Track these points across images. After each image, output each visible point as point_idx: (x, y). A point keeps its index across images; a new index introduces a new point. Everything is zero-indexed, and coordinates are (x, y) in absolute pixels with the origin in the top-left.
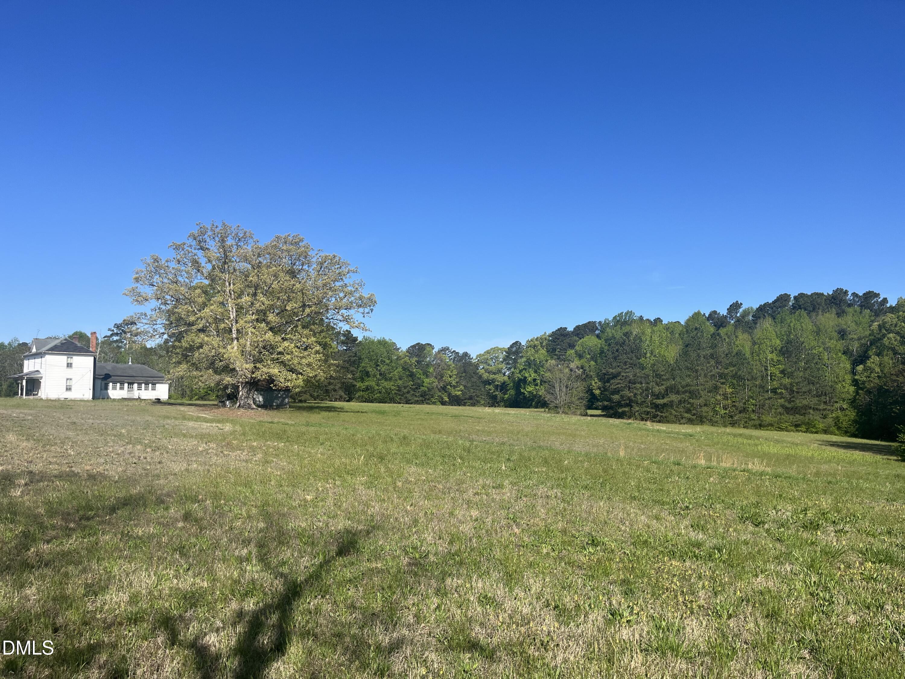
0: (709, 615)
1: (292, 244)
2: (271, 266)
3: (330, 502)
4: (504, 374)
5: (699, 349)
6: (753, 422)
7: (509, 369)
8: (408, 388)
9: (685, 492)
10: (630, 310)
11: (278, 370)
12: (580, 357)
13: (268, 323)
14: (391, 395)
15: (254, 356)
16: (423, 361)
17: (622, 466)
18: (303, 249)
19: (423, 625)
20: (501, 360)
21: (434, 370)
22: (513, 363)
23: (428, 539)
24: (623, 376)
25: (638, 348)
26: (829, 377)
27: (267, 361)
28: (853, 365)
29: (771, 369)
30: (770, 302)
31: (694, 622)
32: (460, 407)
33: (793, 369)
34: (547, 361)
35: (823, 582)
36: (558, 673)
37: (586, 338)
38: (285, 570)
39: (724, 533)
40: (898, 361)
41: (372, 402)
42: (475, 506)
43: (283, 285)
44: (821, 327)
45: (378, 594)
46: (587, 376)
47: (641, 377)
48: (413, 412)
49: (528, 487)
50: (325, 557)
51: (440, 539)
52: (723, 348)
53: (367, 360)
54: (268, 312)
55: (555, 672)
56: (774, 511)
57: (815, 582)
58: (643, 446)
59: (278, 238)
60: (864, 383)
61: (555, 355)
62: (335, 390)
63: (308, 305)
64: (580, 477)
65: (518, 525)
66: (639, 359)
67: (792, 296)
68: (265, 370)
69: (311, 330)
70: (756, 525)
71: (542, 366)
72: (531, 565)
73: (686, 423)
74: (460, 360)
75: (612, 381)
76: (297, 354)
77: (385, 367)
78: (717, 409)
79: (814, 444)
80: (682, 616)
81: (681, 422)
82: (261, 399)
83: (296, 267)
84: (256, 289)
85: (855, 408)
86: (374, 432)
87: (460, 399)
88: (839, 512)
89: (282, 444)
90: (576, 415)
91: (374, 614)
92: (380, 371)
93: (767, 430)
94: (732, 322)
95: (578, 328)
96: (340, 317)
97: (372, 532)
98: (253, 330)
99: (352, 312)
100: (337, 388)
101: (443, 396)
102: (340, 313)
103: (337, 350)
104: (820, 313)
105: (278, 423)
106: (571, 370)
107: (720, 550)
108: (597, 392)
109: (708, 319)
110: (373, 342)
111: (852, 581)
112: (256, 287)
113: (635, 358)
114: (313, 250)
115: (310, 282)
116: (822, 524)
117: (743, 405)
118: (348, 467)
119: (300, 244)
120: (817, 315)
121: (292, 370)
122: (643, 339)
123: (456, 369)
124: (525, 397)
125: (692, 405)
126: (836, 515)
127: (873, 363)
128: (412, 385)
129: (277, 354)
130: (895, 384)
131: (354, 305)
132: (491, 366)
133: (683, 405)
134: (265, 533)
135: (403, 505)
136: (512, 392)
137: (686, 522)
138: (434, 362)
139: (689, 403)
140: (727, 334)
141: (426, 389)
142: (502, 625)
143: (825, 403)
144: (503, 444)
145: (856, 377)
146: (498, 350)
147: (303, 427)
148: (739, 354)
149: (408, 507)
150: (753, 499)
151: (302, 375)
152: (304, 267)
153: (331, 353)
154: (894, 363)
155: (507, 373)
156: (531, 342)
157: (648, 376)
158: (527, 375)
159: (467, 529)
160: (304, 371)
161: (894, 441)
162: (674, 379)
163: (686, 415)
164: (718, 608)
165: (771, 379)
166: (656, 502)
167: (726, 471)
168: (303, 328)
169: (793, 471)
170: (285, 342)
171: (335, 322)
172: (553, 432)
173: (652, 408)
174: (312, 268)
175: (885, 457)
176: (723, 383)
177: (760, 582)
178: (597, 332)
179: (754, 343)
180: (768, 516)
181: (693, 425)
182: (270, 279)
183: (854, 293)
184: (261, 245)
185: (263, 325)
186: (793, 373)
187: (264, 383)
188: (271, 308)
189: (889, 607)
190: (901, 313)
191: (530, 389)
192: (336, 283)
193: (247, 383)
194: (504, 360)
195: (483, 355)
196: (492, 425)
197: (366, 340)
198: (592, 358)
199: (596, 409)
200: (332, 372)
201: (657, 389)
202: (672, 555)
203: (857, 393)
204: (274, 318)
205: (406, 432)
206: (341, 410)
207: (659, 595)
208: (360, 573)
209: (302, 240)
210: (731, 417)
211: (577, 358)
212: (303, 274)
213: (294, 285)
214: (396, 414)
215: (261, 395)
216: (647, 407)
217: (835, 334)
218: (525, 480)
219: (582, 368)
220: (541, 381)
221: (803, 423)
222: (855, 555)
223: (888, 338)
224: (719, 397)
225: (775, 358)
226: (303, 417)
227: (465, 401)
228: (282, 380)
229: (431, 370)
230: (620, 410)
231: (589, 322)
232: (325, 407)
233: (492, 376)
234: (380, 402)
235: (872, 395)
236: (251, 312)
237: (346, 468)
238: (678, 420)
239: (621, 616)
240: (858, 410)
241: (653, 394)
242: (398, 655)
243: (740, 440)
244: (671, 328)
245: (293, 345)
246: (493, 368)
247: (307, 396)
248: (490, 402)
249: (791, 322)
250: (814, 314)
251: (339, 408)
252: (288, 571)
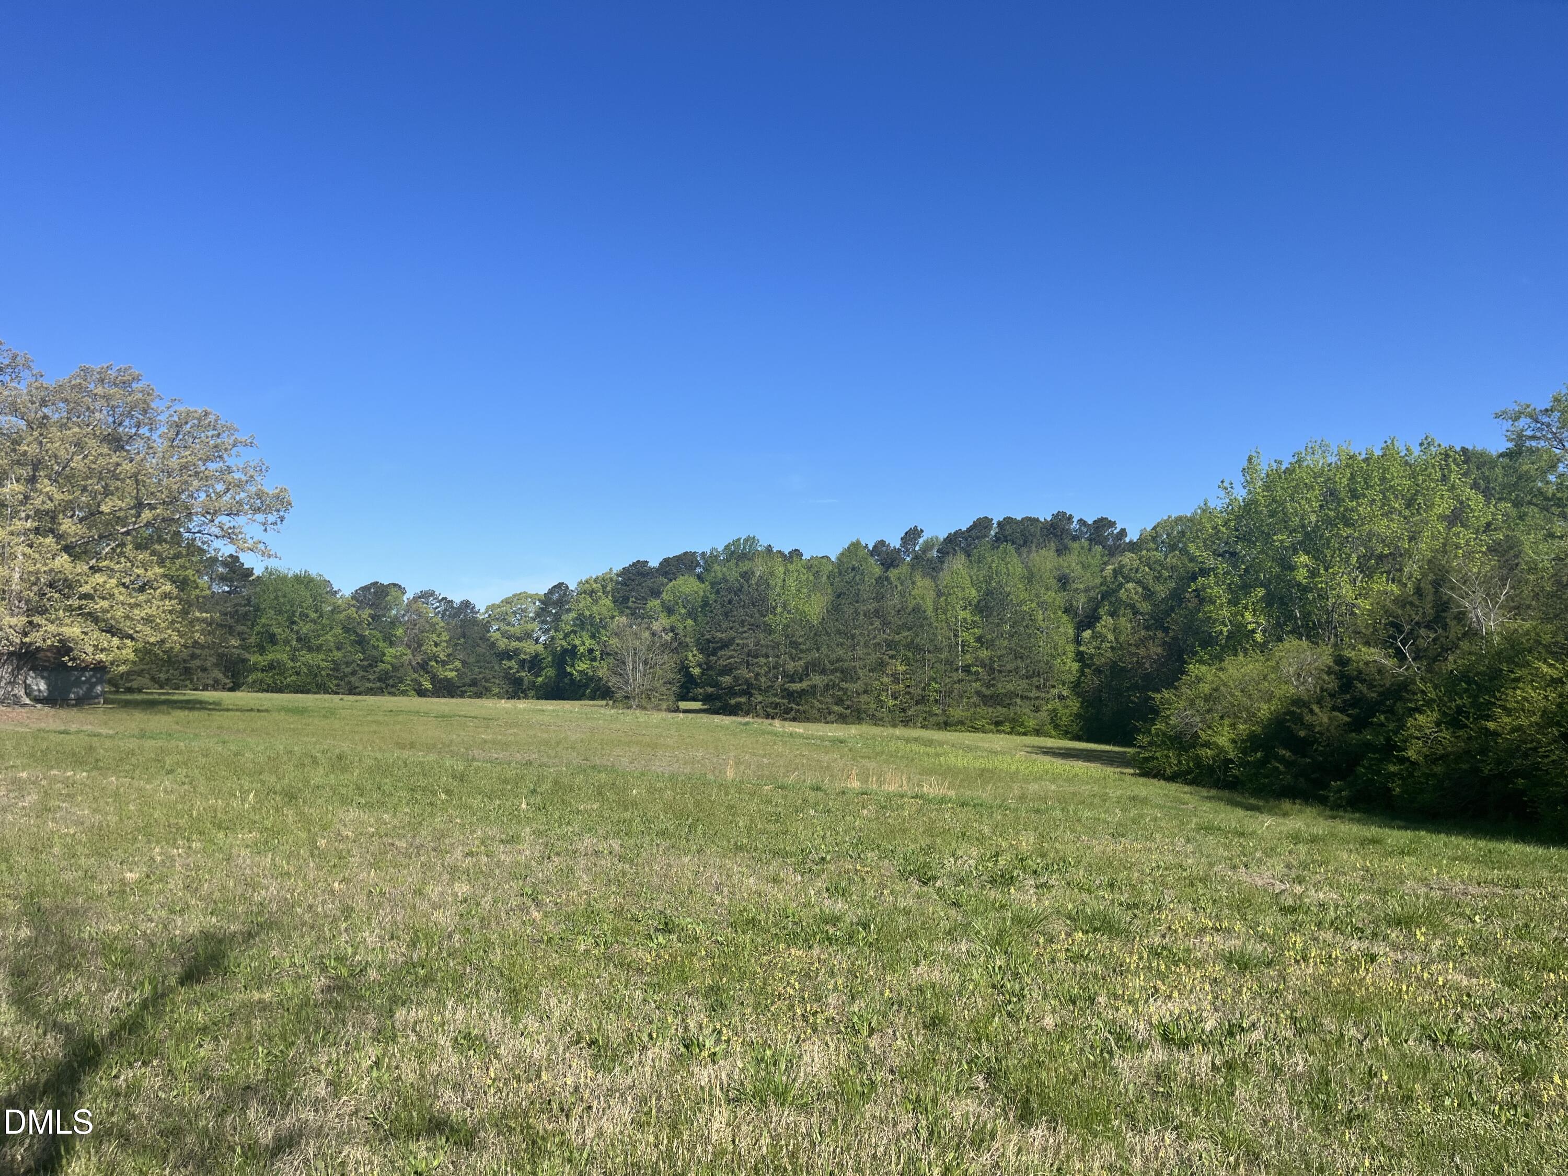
0: (839, 1032)
1: (115, 384)
2: (70, 425)
3: (175, 884)
4: (537, 641)
5: (857, 602)
6: (935, 718)
7: (546, 631)
8: (354, 665)
9: (821, 833)
10: (752, 536)
11: (79, 630)
12: (670, 611)
13: (59, 537)
14: (319, 679)
15: (28, 602)
16: (384, 616)
17: (726, 794)
18: (140, 395)
19: (345, 1098)
20: (531, 615)
21: (405, 632)
22: (553, 621)
23: (369, 940)
24: (738, 645)
25: (764, 599)
26: (1044, 647)
27: (56, 610)
28: (1078, 629)
29: (964, 636)
30: (964, 529)
31: (816, 1047)
32: (454, 700)
33: (994, 635)
34: (613, 617)
35: (1012, 966)
36: (585, 1155)
37: (681, 580)
38: (70, 1017)
39: (875, 898)
40: (1139, 625)
41: (280, 691)
42: (465, 877)
43: (94, 463)
44: (1035, 570)
45: (260, 1049)
46: (680, 643)
47: (767, 647)
48: (361, 710)
49: (562, 838)
50: (155, 988)
51: (392, 938)
52: (894, 601)
53: (273, 612)
54: (61, 516)
55: (581, 1155)
56: (952, 860)
57: (1000, 967)
58: (765, 761)
59: (85, 370)
60: (1092, 657)
61: (628, 608)
62: (204, 670)
63: (148, 504)
64: (655, 817)
65: (539, 905)
66: (765, 616)
67: (995, 522)
68: (52, 628)
69: (153, 553)
70: (924, 883)
71: (604, 627)
72: (555, 973)
73: (836, 721)
74: (456, 615)
75: (720, 653)
76: (122, 598)
77: (307, 627)
78: (883, 698)
79: (1021, 751)
80: (799, 1037)
81: (828, 719)
82: (43, 686)
83: (127, 428)
84: (35, 469)
85: (1078, 695)
86: (281, 747)
87: (453, 685)
88: (1043, 856)
89: (84, 774)
90: (661, 710)
91: (248, 1087)
92: (297, 632)
93: (956, 731)
94: (908, 559)
95: (666, 562)
96: (217, 531)
97: (257, 934)
98: (28, 551)
99: (241, 520)
100: (208, 664)
101: (421, 680)
102: (216, 522)
103: (208, 592)
104: (1034, 548)
105: (78, 732)
106: (654, 634)
107: (865, 926)
108: (696, 671)
109: (872, 553)
110: (283, 579)
111: (1053, 962)
112: (37, 465)
113: (757, 615)
114: (161, 399)
115: (154, 461)
116: (1018, 876)
117: (920, 692)
118: (219, 815)
119: (134, 385)
120: (1029, 552)
121: (111, 631)
122: (772, 583)
123: (449, 630)
124: (572, 681)
125: (845, 691)
126: (1038, 861)
127: (1105, 627)
128: (361, 660)
129: (80, 598)
130: (1135, 659)
131: (246, 507)
132: (513, 625)
133: (831, 692)
134: (32, 949)
135: (326, 880)
136: (551, 672)
137: (820, 884)
138: (406, 618)
139: (841, 689)
140: (899, 578)
141: (389, 667)
142: (494, 1082)
143: (1038, 687)
144: (530, 763)
145: (1081, 649)
146: (526, 598)
147: (132, 740)
148: (916, 610)
149: (336, 884)
150: (924, 842)
151: (133, 639)
152: (141, 431)
153: (197, 597)
154: (1133, 628)
155: (542, 639)
156: (587, 585)
157: (778, 644)
158: (577, 642)
159: (445, 918)
160: (137, 632)
161: (1130, 744)
162: (818, 650)
163: (836, 708)
164: (855, 1019)
165: (962, 651)
166: (776, 853)
167: (888, 797)
168: (137, 549)
169: (985, 794)
170: (97, 575)
171: (206, 538)
172: (620, 741)
173: (783, 697)
174: (159, 432)
175: (1118, 770)
176: (892, 657)
177: (922, 973)
178: (698, 570)
179: (939, 594)
180: (942, 868)
181: (846, 724)
182: (67, 450)
183: (1081, 520)
184: (50, 382)
185: (50, 540)
186: (993, 641)
187: (49, 654)
188: (68, 507)
189: (1102, 999)
190: (1144, 552)
191: (583, 666)
192: (209, 464)
193: (11, 654)
194: (538, 615)
195: (499, 606)
196: (511, 731)
197: (271, 574)
198: (689, 614)
199: (694, 699)
200: (197, 635)
201: (791, 666)
202: (792, 939)
203: (1082, 672)
204: (74, 528)
205: (345, 747)
206: (216, 707)
207: (767, 1006)
208: (226, 1014)
209: (137, 379)
210: (904, 710)
211: (665, 614)
212: (139, 444)
213: (118, 464)
214: (328, 714)
215: (43, 678)
216: (776, 695)
217: (1053, 582)
218: (560, 826)
219: (672, 631)
220: (602, 653)
221: (1007, 719)
222: (1061, 921)
223: (1126, 590)
224: (886, 680)
225: (969, 618)
226: (136, 720)
227: (464, 689)
228: (90, 650)
229: (400, 632)
230: (733, 702)
231: (686, 553)
232: (181, 702)
233: (515, 644)
234: (296, 692)
235: (1103, 676)
236: (23, 515)
237: (215, 817)
238: (824, 717)
239: (701, 1047)
240: (1083, 699)
241: (785, 675)
242: (290, 1157)
243: (915, 747)
244: (814, 566)
245: (114, 581)
246: (516, 630)
247: (146, 680)
248: (510, 690)
249: (993, 561)
250: (1024, 550)
251: (210, 704)
252: (75, 1018)
